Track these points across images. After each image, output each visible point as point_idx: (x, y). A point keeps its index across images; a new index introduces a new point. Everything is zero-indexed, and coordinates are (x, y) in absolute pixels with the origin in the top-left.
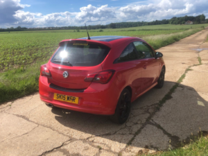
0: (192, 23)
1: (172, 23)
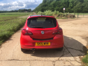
0: (27, 12)
1: (19, 12)
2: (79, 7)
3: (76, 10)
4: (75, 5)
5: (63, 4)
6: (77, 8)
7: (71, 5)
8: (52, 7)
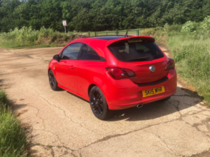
2: (84, 19)
3: (79, 26)
4: (76, 14)
5: (47, 12)
6: (81, 22)
7: (66, 13)
8: (22, 19)
